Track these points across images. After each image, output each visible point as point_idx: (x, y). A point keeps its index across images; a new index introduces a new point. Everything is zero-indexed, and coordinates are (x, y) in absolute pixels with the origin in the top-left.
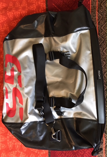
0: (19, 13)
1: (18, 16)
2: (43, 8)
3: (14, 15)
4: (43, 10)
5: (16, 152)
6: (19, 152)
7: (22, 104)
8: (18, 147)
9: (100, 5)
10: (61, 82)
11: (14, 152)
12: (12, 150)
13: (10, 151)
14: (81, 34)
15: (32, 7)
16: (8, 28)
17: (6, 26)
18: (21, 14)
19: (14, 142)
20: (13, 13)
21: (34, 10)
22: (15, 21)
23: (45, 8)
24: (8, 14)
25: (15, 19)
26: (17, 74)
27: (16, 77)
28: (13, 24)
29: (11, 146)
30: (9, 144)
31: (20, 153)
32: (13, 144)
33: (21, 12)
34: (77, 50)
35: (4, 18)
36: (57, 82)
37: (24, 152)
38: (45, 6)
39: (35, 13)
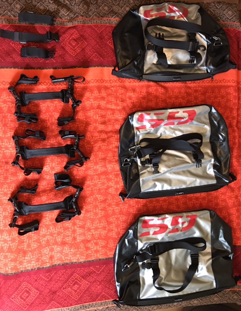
0: (234, 220)
1: (232, 218)
2: (237, 243)
3: (233, 214)
4: (235, 243)
5: (107, 226)
6: (107, 229)
7: (153, 234)
8: (111, 227)
9: (236, 292)
10: (171, 264)
11: (106, 223)
12: (107, 221)
13: (106, 219)
14: (213, 282)
15: (239, 232)
16: (221, 207)
17: (223, 204)
18: (233, 221)
19: (115, 223)
20: (234, 213)
21: (236, 235)
22: (227, 214)
23: (237, 245)
24: (234, 209)
25: (229, 215)
26: (180, 227)
27: (177, 227)
28: (224, 212)
29: (111, 219)
30: (113, 218)
31: (105, 230)
32: (114, 222)
33: (235, 222)
34: (199, 279)
35: (230, 203)
36: (171, 261)
37: (107, 233)
38: (239, 244)
39: (233, 235)
